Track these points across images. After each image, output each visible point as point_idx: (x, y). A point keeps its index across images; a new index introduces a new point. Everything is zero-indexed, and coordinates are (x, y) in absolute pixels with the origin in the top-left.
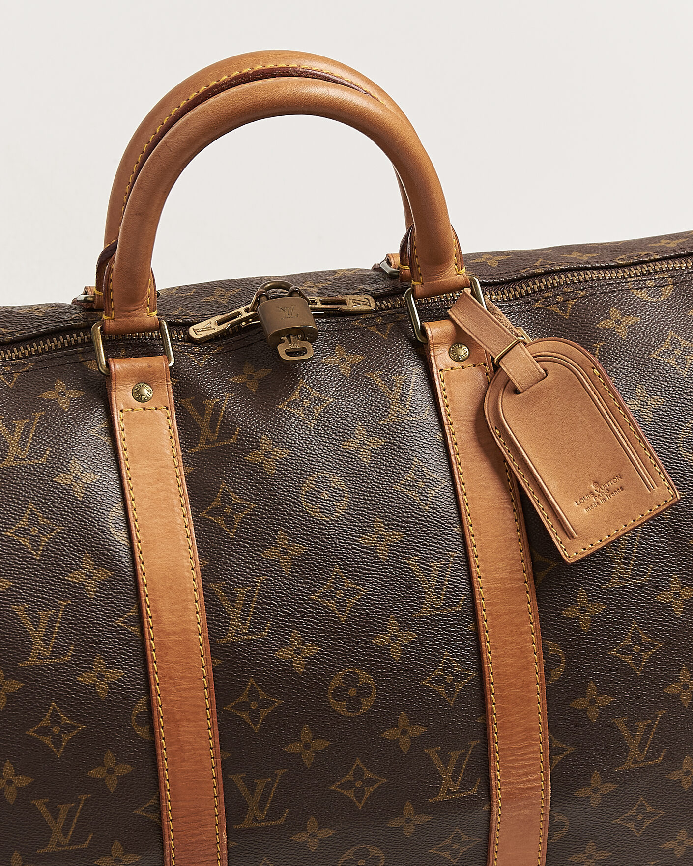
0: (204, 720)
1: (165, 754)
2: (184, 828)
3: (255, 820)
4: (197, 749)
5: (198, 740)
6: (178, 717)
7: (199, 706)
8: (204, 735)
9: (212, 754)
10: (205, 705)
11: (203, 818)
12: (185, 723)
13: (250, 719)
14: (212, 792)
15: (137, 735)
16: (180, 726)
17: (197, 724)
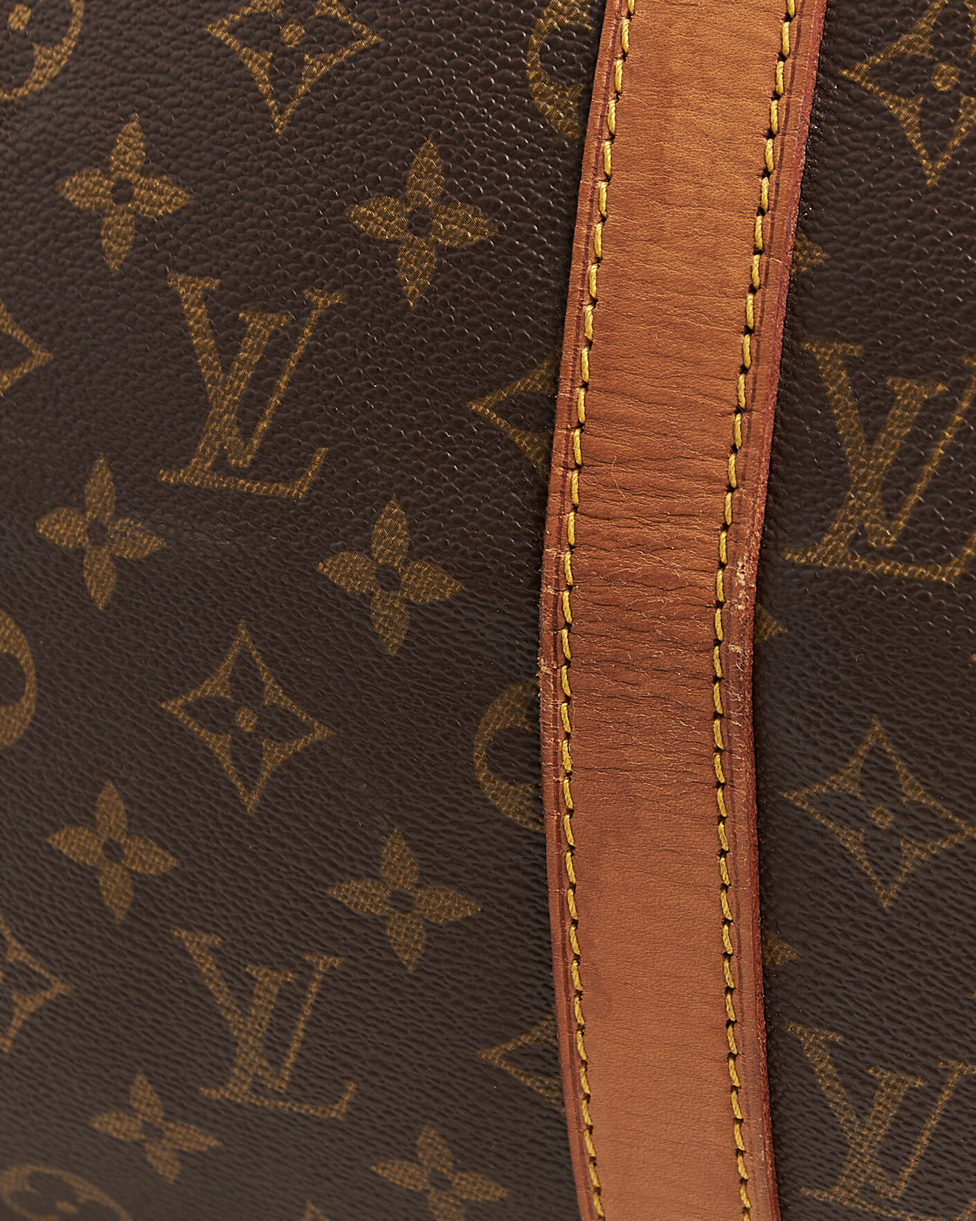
0: (759, 97)
1: (604, 196)
2: (616, 509)
3: (859, 544)
4: (712, 204)
5: (725, 166)
6: (676, 66)
7: (754, 40)
8: (747, 152)
9: (759, 233)
10: (775, 39)
11: (684, 484)
12: (693, 95)
13: (923, 128)
14: (731, 388)
15: (538, 115)
16: (676, 101)
17: (734, 107)
